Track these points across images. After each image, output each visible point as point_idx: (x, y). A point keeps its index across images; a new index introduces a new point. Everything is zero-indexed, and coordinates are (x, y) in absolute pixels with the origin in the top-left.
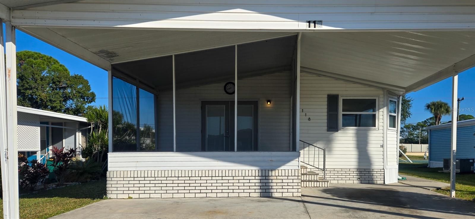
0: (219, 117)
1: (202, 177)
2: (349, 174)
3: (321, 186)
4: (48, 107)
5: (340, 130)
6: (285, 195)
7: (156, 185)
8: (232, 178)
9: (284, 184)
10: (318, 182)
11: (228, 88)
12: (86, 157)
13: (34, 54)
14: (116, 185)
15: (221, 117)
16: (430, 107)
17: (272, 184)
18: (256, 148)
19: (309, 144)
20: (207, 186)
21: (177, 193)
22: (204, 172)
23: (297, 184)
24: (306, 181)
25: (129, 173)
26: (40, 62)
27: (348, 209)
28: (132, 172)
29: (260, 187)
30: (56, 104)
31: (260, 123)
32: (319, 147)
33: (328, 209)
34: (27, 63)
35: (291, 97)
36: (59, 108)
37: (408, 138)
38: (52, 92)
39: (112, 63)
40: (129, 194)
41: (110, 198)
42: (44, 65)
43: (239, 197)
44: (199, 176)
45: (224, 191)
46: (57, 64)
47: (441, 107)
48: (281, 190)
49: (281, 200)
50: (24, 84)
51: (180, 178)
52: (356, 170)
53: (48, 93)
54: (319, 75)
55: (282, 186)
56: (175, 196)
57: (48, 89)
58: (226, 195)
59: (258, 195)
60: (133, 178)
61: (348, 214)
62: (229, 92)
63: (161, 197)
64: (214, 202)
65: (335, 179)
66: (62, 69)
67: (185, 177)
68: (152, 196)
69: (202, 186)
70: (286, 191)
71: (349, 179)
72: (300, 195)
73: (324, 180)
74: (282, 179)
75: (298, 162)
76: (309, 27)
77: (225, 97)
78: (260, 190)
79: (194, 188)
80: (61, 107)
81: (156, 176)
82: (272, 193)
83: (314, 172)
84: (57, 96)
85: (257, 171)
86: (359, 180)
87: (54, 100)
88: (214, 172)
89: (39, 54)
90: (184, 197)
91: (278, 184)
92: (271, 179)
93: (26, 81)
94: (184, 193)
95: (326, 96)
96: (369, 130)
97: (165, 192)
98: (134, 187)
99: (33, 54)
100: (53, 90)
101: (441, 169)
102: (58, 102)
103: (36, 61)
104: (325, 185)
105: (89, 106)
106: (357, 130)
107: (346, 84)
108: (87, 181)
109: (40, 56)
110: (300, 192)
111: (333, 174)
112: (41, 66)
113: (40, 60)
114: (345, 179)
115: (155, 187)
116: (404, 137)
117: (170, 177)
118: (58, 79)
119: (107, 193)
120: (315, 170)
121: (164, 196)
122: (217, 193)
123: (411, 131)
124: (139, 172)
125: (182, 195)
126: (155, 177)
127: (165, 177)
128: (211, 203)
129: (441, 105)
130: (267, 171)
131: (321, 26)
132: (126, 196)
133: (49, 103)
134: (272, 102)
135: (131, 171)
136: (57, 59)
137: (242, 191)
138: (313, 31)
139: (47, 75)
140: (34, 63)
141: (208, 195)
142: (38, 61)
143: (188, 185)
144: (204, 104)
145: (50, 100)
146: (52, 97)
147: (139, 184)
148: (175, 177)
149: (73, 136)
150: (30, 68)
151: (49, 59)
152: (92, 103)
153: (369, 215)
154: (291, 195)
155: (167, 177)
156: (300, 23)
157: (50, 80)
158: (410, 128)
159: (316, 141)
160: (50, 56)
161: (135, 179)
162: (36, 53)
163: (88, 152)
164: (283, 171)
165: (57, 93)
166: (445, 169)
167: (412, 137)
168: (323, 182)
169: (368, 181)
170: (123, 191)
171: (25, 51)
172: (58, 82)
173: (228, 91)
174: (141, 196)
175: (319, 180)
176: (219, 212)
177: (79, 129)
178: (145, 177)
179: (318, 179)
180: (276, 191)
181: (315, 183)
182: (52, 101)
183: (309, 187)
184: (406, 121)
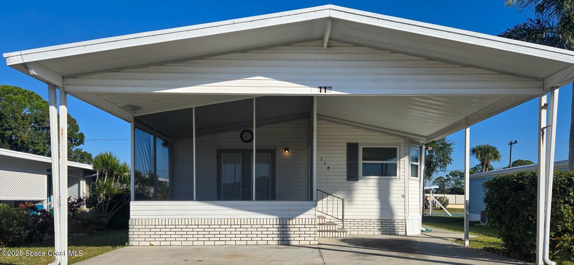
0: (234, 165)
1: (221, 225)
2: (369, 225)
3: (339, 236)
4: (29, 150)
5: (360, 179)
6: (302, 243)
7: (177, 233)
8: (250, 226)
9: (301, 233)
10: (337, 232)
11: (245, 136)
12: (89, 207)
13: (14, 89)
14: (138, 232)
15: (237, 165)
16: (476, 152)
17: (290, 232)
18: (273, 197)
19: (328, 194)
20: (226, 234)
21: (197, 241)
22: (223, 220)
23: (313, 233)
24: (324, 231)
25: (150, 221)
26: (20, 98)
27: (359, 254)
28: (154, 220)
29: (277, 235)
30: (39, 147)
31: (277, 172)
32: (338, 197)
33: (341, 254)
34: (6, 99)
35: (309, 146)
36: (42, 151)
37: (455, 187)
38: (34, 132)
39: (135, 115)
40: (150, 241)
41: (132, 245)
42: (25, 102)
43: (257, 244)
44: (219, 224)
45: (242, 239)
46: (40, 100)
47: (488, 152)
48: (298, 239)
49: (298, 247)
50: (3, 123)
51: (200, 227)
52: (377, 221)
53: (30, 134)
54: (339, 123)
55: (300, 234)
56: (195, 243)
57: (29, 129)
58: (245, 243)
59: (276, 243)
60: (155, 226)
61: (358, 257)
62: (246, 140)
63: (181, 245)
64: (234, 249)
65: (355, 230)
66: (45, 106)
67: (205, 225)
68: (172, 243)
69: (221, 234)
70: (303, 239)
71: (369, 230)
72: (317, 243)
73: (343, 230)
74: (300, 228)
75: (315, 211)
76: (321, 92)
77: (243, 145)
78: (278, 238)
79: (213, 236)
80: (45, 150)
81: (177, 224)
82: (289, 241)
83: (334, 222)
84: (40, 137)
85: (275, 220)
86: (380, 230)
87: (37, 142)
88: (233, 220)
89: (19, 89)
90: (204, 245)
91: (295, 233)
92: (288, 228)
93: (5, 121)
94: (204, 241)
95: (346, 145)
96: (391, 179)
97: (185, 239)
98: (155, 234)
99: (12, 89)
100: (36, 130)
101: (478, 222)
102: (42, 144)
103: (16, 97)
104: (344, 235)
105: (76, 149)
106: (379, 180)
107: (366, 132)
108: (93, 233)
109: (21, 91)
110: (317, 240)
111: (353, 225)
112: (21, 103)
113: (21, 96)
114: (366, 230)
115: (175, 234)
116: (449, 187)
117: (190, 225)
118: (42, 118)
119: (130, 240)
120: (334, 220)
121: (184, 243)
122: (236, 241)
123: (458, 179)
124: (160, 220)
125: (202, 243)
126: (175, 225)
127: (185, 225)
128: (231, 249)
129: (488, 150)
130: (284, 220)
131: (331, 91)
132: (148, 244)
133: (31, 146)
134: (289, 151)
135: (152, 219)
136: (39, 94)
137: (260, 239)
138: (324, 95)
139: (28, 113)
140: (14, 100)
141: (227, 243)
142: (18, 97)
143: (208, 233)
144: (220, 152)
145: (33, 143)
146: (35, 138)
147: (160, 231)
148: (195, 225)
149: (77, 185)
150: (9, 105)
151: (31, 94)
152: (80, 145)
153: (377, 258)
154: (308, 243)
155: (187, 225)
156: (312, 88)
157: (33, 119)
158: (457, 175)
159: (336, 191)
160: (32, 91)
161: (157, 227)
162: (16, 88)
163: (93, 201)
164: (301, 220)
165: (41, 135)
166: (482, 223)
167: (459, 186)
168: (341, 233)
169: (389, 232)
170: (145, 238)
171: (4, 86)
172: (41, 121)
173: (244, 139)
174: (162, 243)
175: (337, 231)
176: (240, 256)
177: (83, 178)
178: (165, 225)
179: (336, 229)
180: (293, 240)
181: (334, 233)
182: (34, 143)
183: (327, 237)
184: (446, 167)
